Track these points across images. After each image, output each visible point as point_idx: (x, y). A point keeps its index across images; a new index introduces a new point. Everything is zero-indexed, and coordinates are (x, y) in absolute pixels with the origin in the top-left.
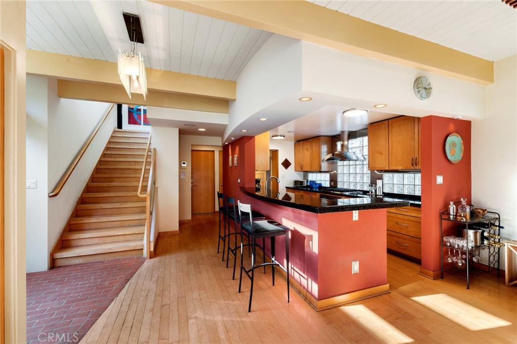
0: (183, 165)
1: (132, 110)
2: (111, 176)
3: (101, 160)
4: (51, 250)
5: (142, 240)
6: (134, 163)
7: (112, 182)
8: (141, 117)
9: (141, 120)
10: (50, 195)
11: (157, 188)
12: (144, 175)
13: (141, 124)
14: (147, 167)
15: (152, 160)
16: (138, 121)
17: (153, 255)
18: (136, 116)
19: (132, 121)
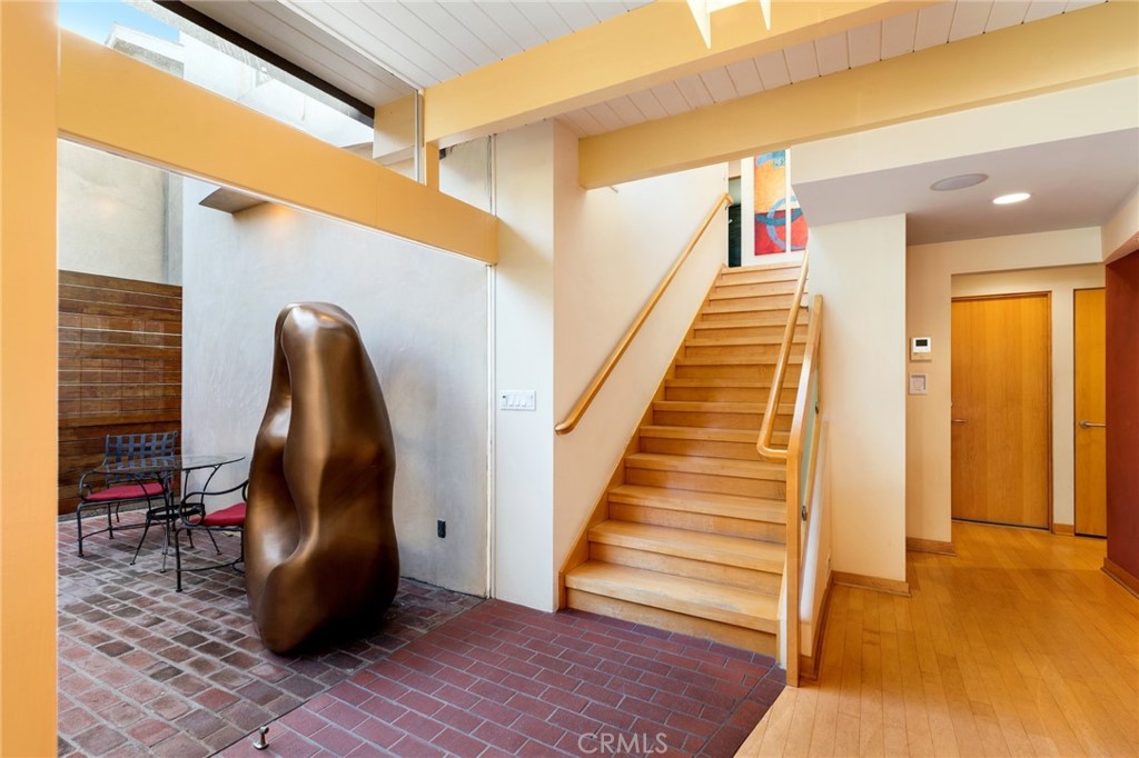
0: (916, 349)
1: (763, 219)
2: (706, 384)
3: (688, 344)
4: (562, 563)
5: (775, 596)
6: (761, 349)
7: (706, 401)
8: (785, 231)
9: (784, 240)
10: (558, 428)
11: (827, 423)
12: (781, 382)
13: (784, 251)
14: (792, 360)
15: (810, 339)
16: (778, 242)
17: (810, 673)
18: (771, 231)
19: (764, 246)
